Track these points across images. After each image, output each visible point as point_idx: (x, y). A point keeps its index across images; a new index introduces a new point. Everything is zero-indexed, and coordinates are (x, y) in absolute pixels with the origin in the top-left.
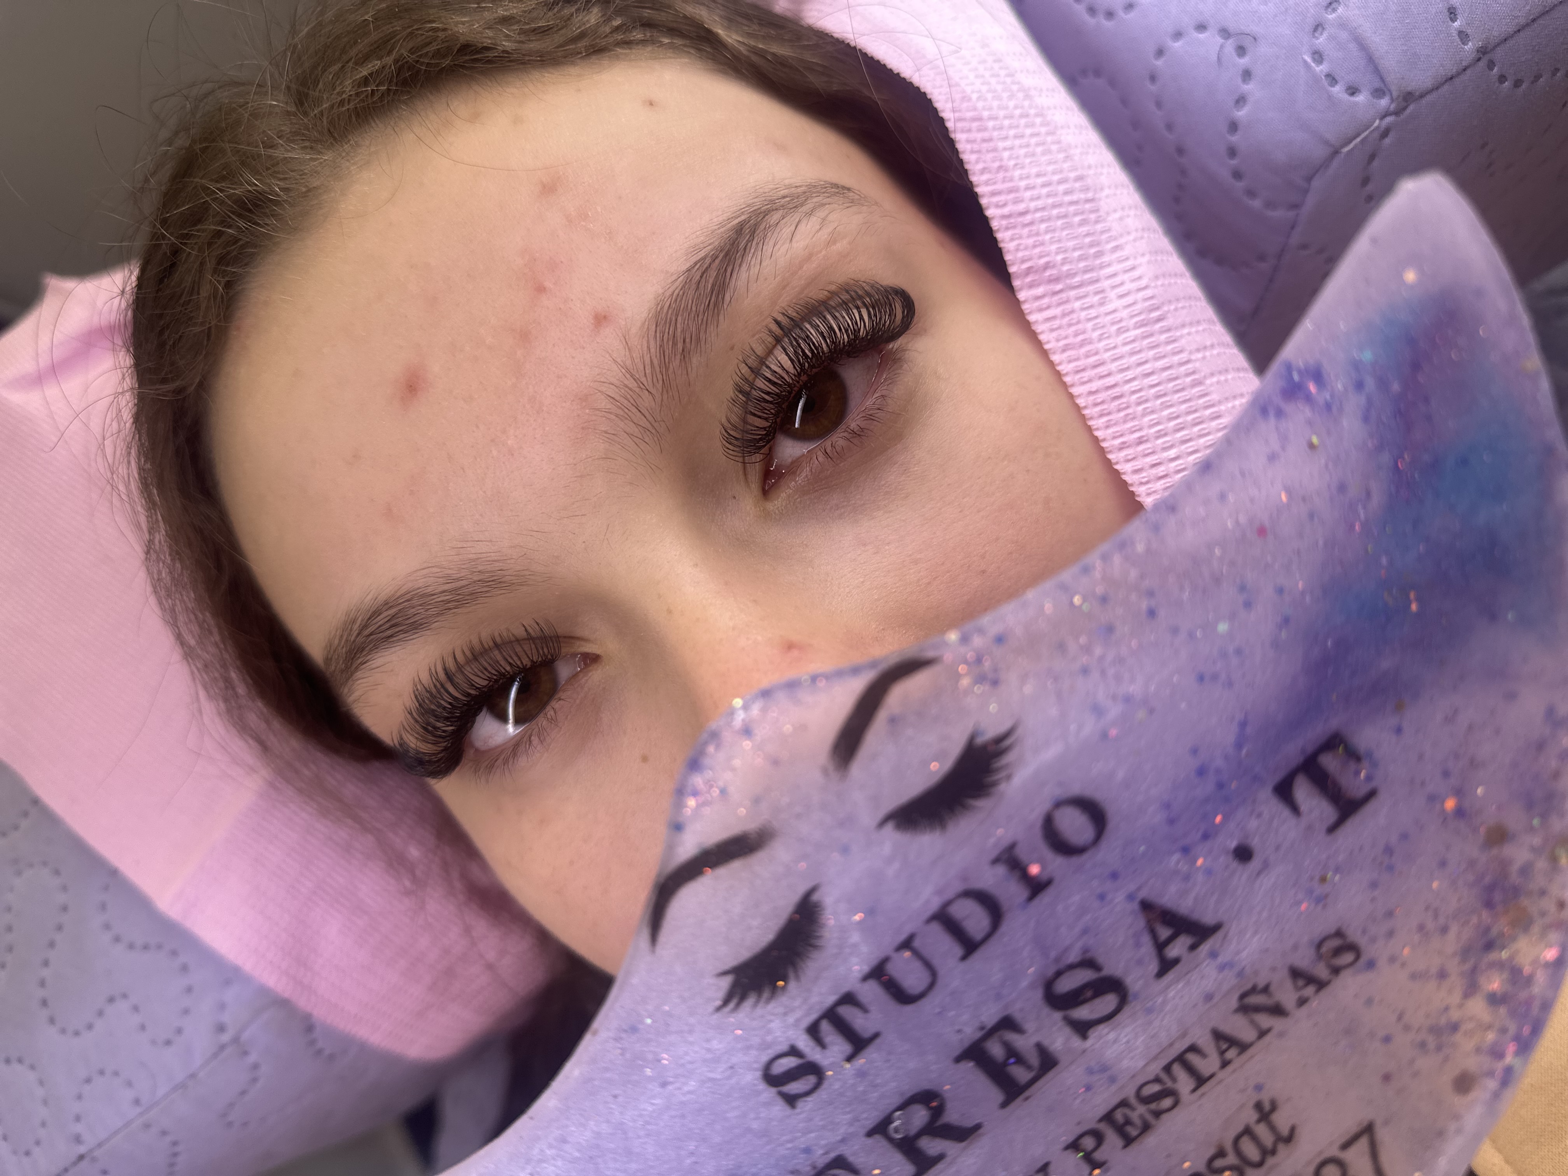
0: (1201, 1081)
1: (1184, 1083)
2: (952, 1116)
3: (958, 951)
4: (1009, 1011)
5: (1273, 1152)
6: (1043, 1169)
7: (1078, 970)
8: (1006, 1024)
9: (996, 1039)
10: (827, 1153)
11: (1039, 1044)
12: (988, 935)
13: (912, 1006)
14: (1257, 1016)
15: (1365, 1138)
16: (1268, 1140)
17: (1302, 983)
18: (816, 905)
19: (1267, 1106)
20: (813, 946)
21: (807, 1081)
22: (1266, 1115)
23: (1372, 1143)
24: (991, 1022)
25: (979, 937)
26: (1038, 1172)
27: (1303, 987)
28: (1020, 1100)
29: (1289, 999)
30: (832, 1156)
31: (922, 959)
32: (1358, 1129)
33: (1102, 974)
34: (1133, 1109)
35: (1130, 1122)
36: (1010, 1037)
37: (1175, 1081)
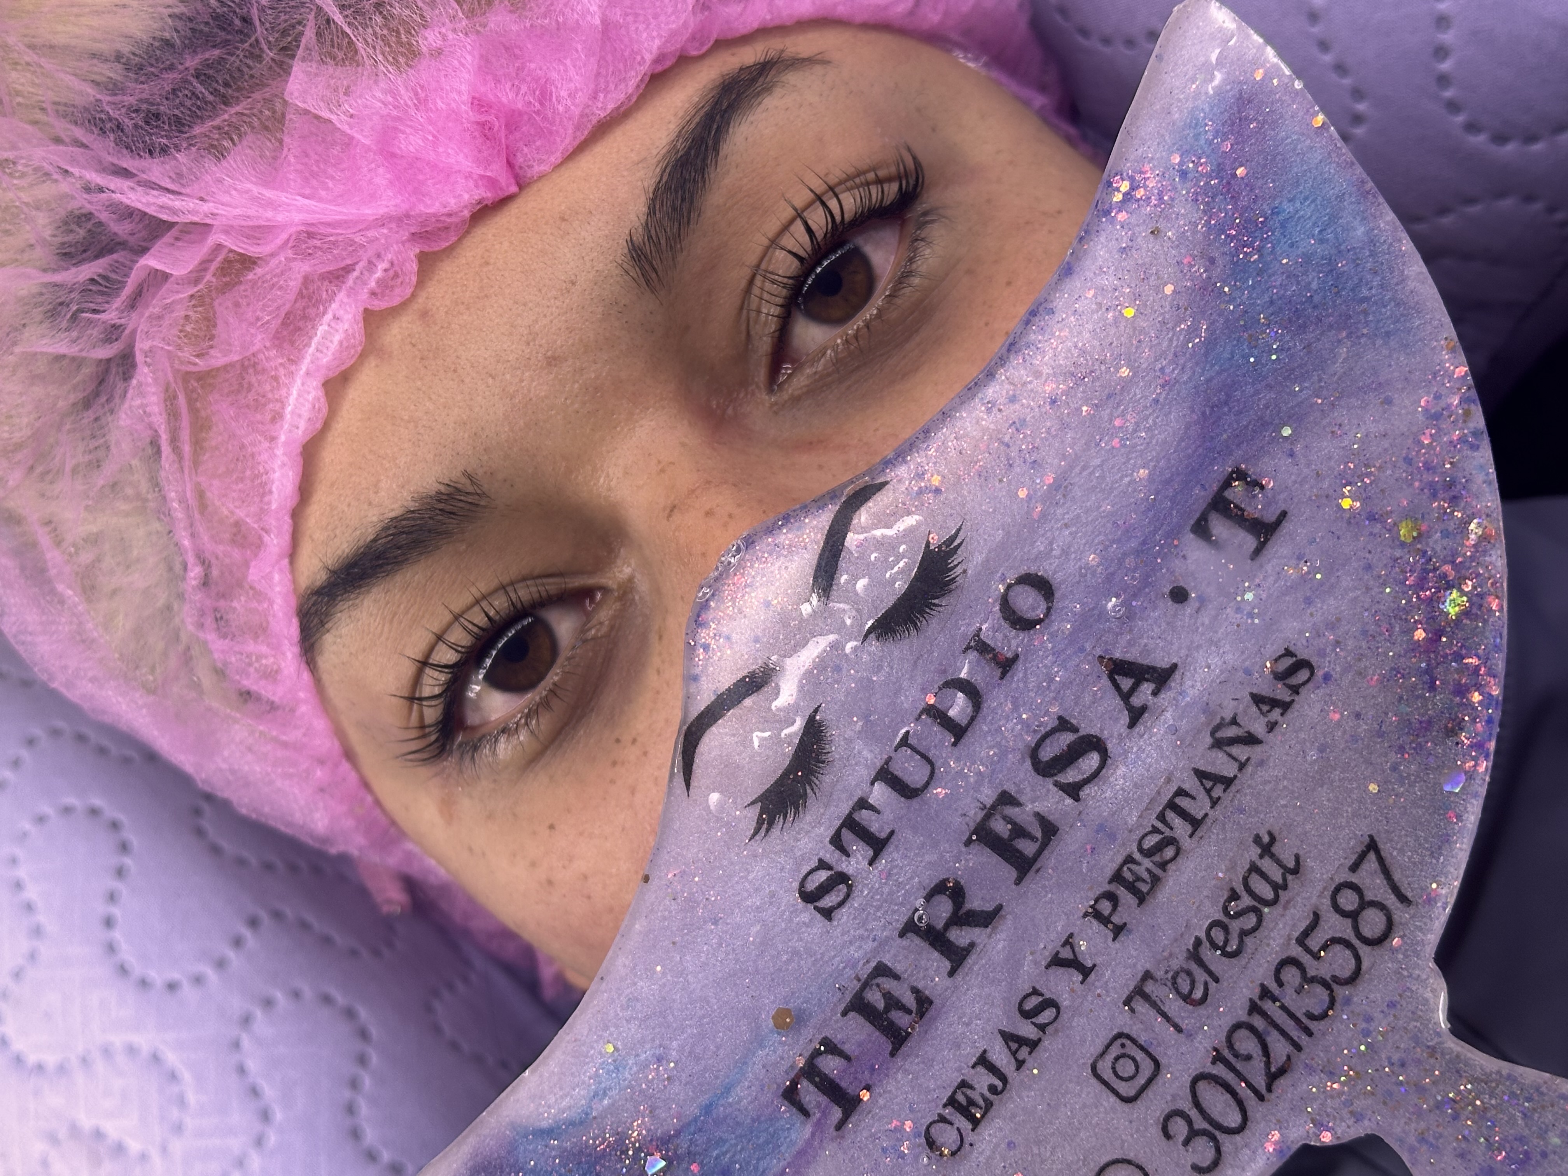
0: (1197, 823)
2: (973, 901)
3: (949, 739)
4: (1004, 787)
5: (1284, 887)
6: (1068, 942)
7: (1057, 734)
8: (1006, 799)
9: (998, 817)
10: (868, 962)
11: (1037, 815)
12: (973, 719)
13: (918, 799)
14: (1235, 750)
15: (1372, 856)
16: (1276, 874)
17: (1265, 708)
18: (820, 724)
19: (1266, 839)
20: (823, 762)
21: (839, 891)
22: (1267, 849)
23: (1381, 860)
24: (989, 802)
25: (964, 722)
26: (1064, 945)
27: (1269, 711)
28: (1032, 872)
29: (1258, 728)
30: (873, 964)
31: (918, 752)
32: (1362, 848)
33: (1082, 733)
34: (1138, 864)
35: (1139, 879)
36: (1011, 811)
37: (1172, 829)
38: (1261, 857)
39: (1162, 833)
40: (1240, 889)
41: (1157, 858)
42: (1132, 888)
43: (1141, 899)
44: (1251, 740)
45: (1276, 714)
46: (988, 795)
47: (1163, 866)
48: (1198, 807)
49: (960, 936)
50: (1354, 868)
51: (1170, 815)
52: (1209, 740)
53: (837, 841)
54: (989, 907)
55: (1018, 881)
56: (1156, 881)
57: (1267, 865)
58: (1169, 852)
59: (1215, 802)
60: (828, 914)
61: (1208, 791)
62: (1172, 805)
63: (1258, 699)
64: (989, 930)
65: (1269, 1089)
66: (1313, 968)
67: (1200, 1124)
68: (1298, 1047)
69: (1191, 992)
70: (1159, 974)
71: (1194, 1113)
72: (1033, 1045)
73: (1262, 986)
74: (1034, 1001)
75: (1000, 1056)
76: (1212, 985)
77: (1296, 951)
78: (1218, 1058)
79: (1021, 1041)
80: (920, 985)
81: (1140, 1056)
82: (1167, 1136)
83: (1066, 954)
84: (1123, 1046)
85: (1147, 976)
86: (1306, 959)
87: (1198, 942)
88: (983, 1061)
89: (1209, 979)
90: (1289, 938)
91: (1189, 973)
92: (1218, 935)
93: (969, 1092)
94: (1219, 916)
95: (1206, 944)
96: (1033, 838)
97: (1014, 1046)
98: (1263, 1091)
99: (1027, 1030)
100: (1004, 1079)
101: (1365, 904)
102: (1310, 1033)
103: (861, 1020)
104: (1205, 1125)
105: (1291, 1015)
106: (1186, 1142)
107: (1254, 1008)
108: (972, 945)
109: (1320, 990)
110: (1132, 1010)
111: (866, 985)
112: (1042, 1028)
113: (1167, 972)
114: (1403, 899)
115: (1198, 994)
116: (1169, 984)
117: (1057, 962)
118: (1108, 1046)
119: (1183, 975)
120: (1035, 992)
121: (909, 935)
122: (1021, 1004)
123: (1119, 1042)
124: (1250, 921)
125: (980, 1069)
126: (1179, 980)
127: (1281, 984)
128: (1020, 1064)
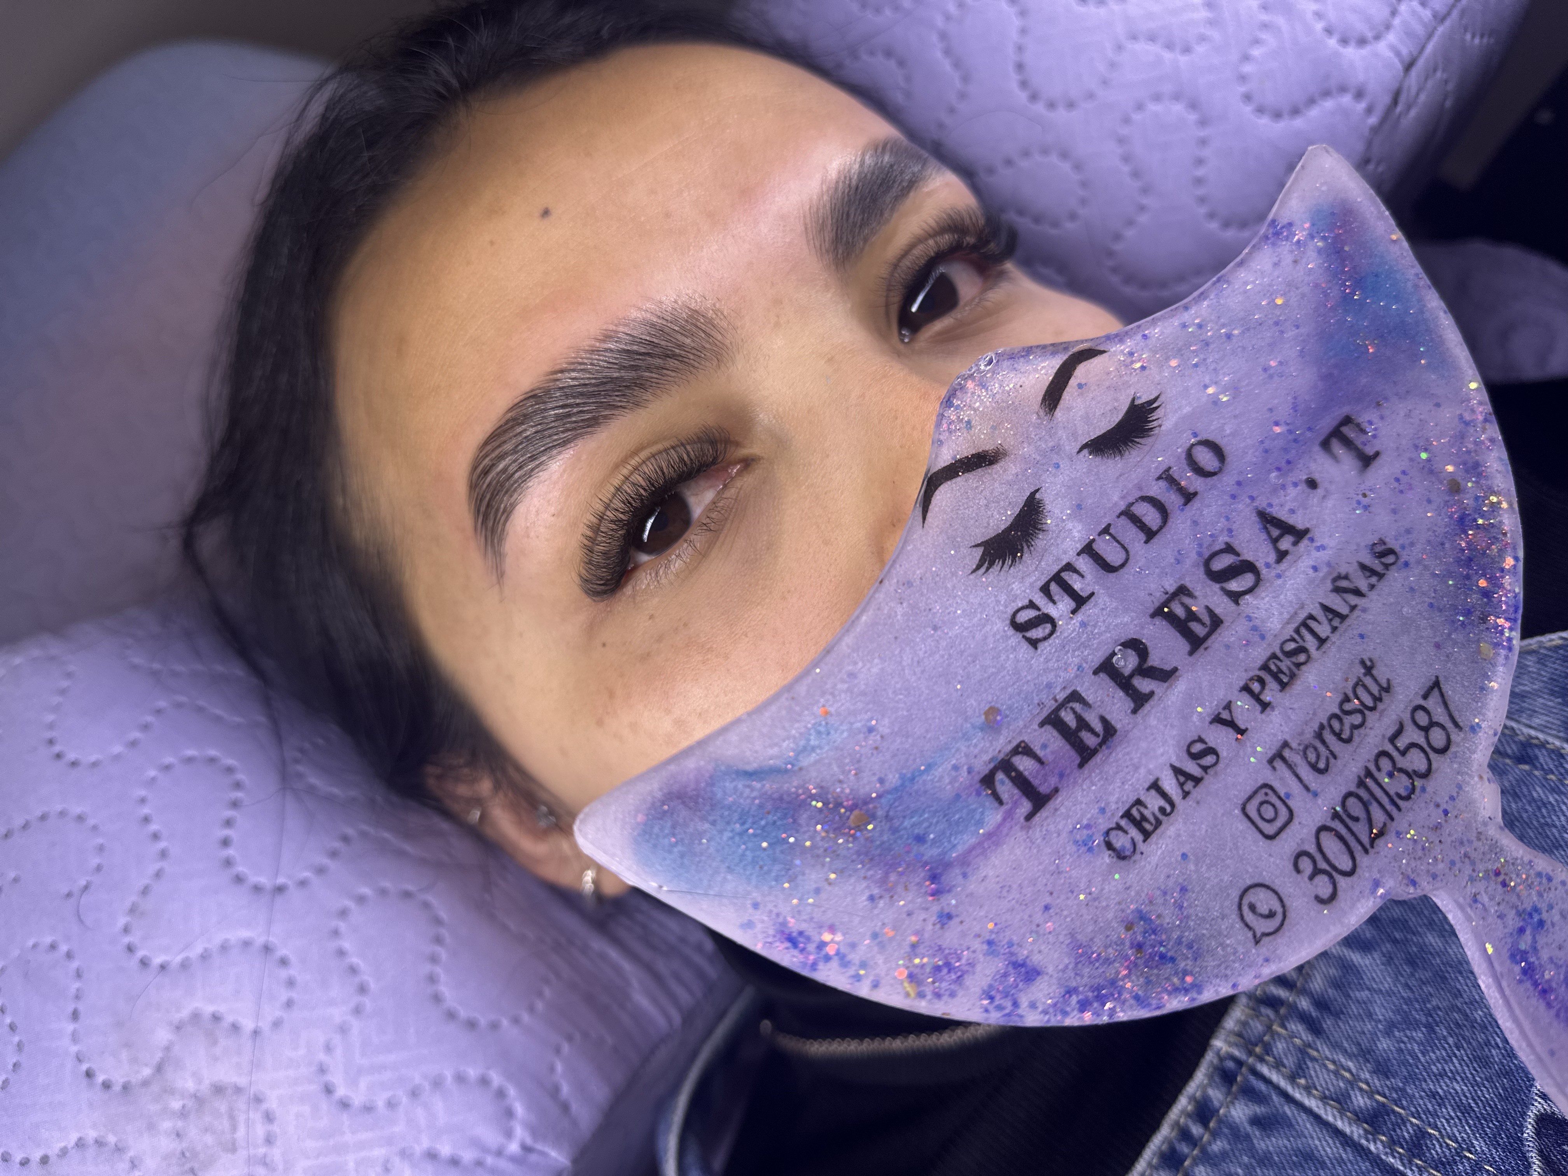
0: (1322, 641)
1: (1310, 642)
2: (1155, 660)
3: (1142, 537)
4: (1182, 582)
5: (1380, 699)
6: (1228, 706)
7: (1224, 554)
8: (1182, 591)
9: (1177, 602)
10: (1064, 688)
11: (1207, 607)
12: (1161, 528)
13: (1114, 574)
14: (1346, 596)
15: (1436, 690)
16: (1375, 690)
17: (1368, 574)
18: (1039, 502)
19: (1368, 663)
20: (1039, 530)
21: (1044, 629)
22: (1369, 669)
23: (1442, 695)
24: (1171, 589)
25: (1155, 528)
26: (1224, 708)
27: (1370, 577)
28: (1201, 649)
29: (1363, 585)
30: (1068, 691)
31: (1118, 542)
32: (1430, 683)
33: (1240, 558)
34: (1281, 661)
35: (1281, 671)
36: (1187, 600)
37: (1304, 641)
38: (1365, 675)
39: (1297, 642)
40: (1351, 695)
41: (1294, 659)
42: (1275, 676)
43: (1283, 686)
44: (1358, 593)
45: (1374, 580)
46: (1171, 586)
47: (1298, 665)
48: (1323, 630)
49: (1143, 685)
50: (1425, 697)
51: (1304, 631)
52: (1329, 586)
53: (1045, 590)
54: (1168, 667)
55: (1191, 653)
56: (1293, 676)
57: (1368, 681)
58: (1302, 658)
59: (1334, 629)
60: (1034, 643)
61: (1330, 620)
62: (1304, 624)
63: (1363, 567)
64: (1166, 685)
65: (1372, 847)
66: (1401, 762)
67: (1323, 865)
68: (1392, 819)
69: (1317, 762)
70: (1294, 745)
71: (1318, 857)
72: (1197, 781)
73: (1367, 768)
74: (1198, 748)
75: (1170, 785)
76: (1332, 760)
77: (1389, 748)
78: (1336, 816)
79: (1189, 777)
80: (1108, 717)
81: (1278, 804)
82: (1298, 871)
83: (1225, 715)
84: (1266, 794)
85: (1285, 744)
86: (1395, 754)
87: (1322, 727)
88: (1155, 786)
89: (1330, 756)
90: (1384, 736)
91: (1316, 749)
92: (1336, 725)
93: (1142, 809)
94: (1337, 711)
95: (1328, 729)
96: (1203, 624)
97: (1182, 779)
98: (1368, 846)
99: (1192, 768)
100: (1172, 805)
101: (1432, 724)
102: (1399, 809)
103: (1055, 733)
104: (1328, 868)
105: (1387, 793)
106: (1311, 878)
107: (1361, 783)
108: (1152, 694)
109: (1404, 778)
110: (1274, 768)
111: (1062, 705)
112: (1205, 769)
113: (1299, 744)
114: (1456, 725)
115: (1322, 765)
116: (1301, 753)
117: (1218, 720)
118: (1255, 792)
119: (1312, 750)
120: (1201, 740)
121: (1102, 675)
122: (1189, 746)
123: (1264, 790)
124: (1357, 719)
125: (1153, 792)
126: (1308, 752)
127: (1379, 769)
128: (1186, 794)
